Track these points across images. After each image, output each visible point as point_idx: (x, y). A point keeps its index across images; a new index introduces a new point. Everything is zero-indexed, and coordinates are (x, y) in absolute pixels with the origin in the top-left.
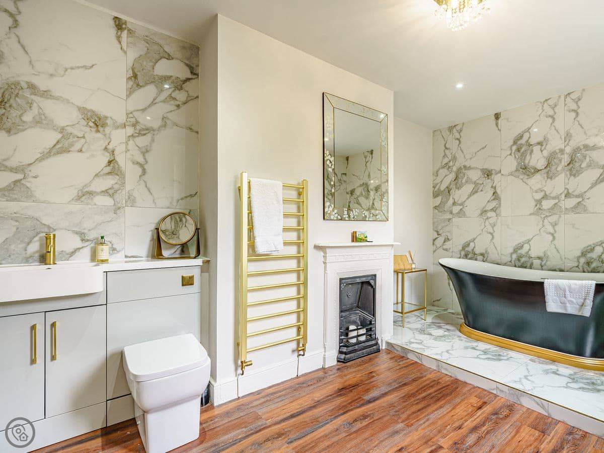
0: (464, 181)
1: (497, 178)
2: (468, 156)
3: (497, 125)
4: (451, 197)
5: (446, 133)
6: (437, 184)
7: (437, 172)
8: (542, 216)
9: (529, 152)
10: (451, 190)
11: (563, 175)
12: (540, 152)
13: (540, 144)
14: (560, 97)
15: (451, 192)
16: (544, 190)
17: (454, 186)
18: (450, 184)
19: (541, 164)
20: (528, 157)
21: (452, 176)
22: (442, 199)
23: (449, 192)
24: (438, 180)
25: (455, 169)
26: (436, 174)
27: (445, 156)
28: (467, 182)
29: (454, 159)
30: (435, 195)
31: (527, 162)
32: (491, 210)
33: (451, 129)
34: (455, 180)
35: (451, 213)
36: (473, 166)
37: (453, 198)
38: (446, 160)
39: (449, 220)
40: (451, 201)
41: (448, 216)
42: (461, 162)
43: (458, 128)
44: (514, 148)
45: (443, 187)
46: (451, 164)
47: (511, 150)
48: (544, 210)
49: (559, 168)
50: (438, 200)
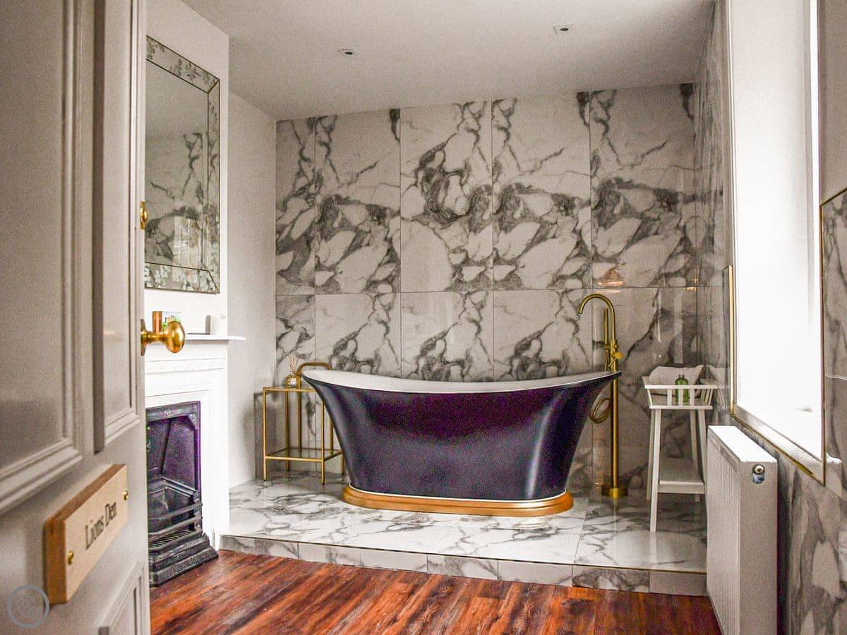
0: (336, 225)
1: (394, 223)
2: (343, 179)
3: (394, 130)
4: (312, 255)
5: (302, 129)
6: (284, 227)
7: (285, 202)
8: (462, 292)
9: (443, 185)
10: (312, 240)
11: (491, 226)
12: (459, 187)
13: (459, 173)
14: (485, 103)
15: (312, 245)
16: (464, 250)
17: (318, 234)
18: (311, 228)
19: (460, 207)
20: (441, 194)
21: (313, 214)
22: (294, 256)
23: (308, 243)
24: (287, 219)
25: (319, 199)
26: (283, 206)
27: (301, 173)
28: (341, 226)
29: (319, 180)
30: (281, 248)
31: (440, 200)
32: (384, 280)
33: (312, 123)
34: (319, 221)
35: (312, 284)
36: (352, 198)
37: (316, 256)
38: (302, 182)
39: (309, 298)
40: (311, 262)
41: (306, 290)
42: (331, 187)
43: (326, 123)
44: (421, 174)
45: (296, 234)
46: (312, 189)
47: (416, 177)
48: (466, 282)
49: (486, 217)
50: (287, 259)
